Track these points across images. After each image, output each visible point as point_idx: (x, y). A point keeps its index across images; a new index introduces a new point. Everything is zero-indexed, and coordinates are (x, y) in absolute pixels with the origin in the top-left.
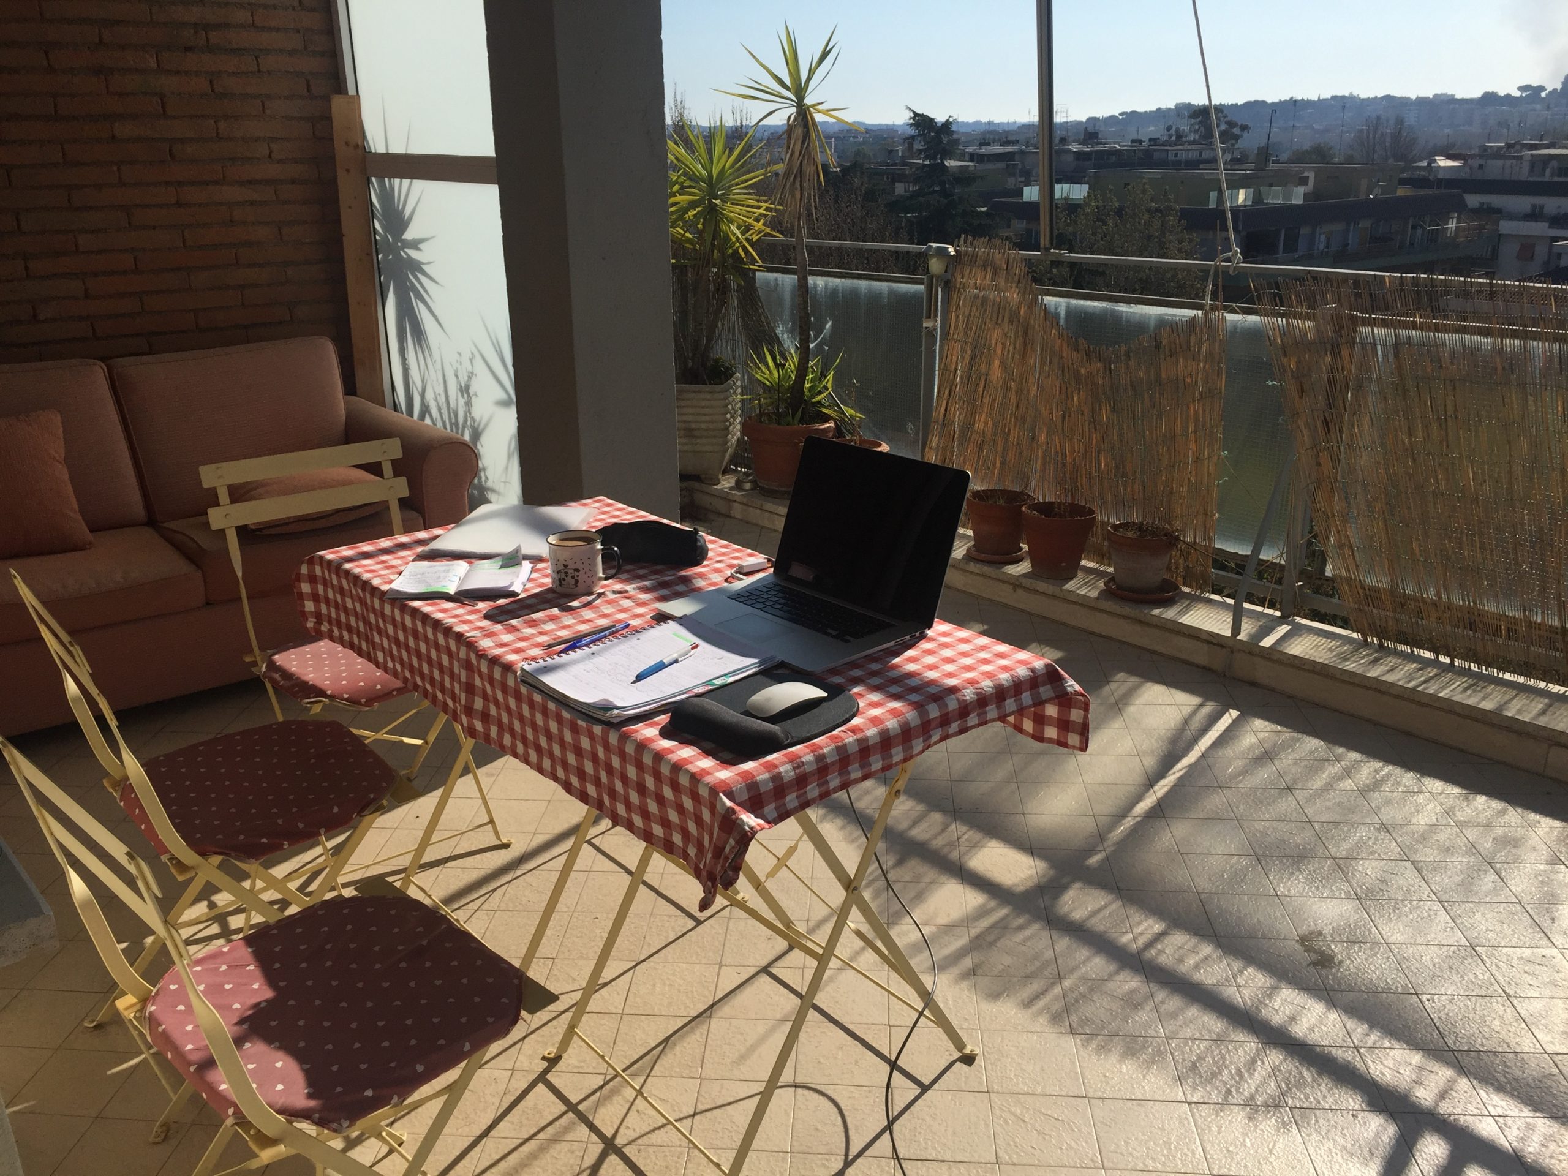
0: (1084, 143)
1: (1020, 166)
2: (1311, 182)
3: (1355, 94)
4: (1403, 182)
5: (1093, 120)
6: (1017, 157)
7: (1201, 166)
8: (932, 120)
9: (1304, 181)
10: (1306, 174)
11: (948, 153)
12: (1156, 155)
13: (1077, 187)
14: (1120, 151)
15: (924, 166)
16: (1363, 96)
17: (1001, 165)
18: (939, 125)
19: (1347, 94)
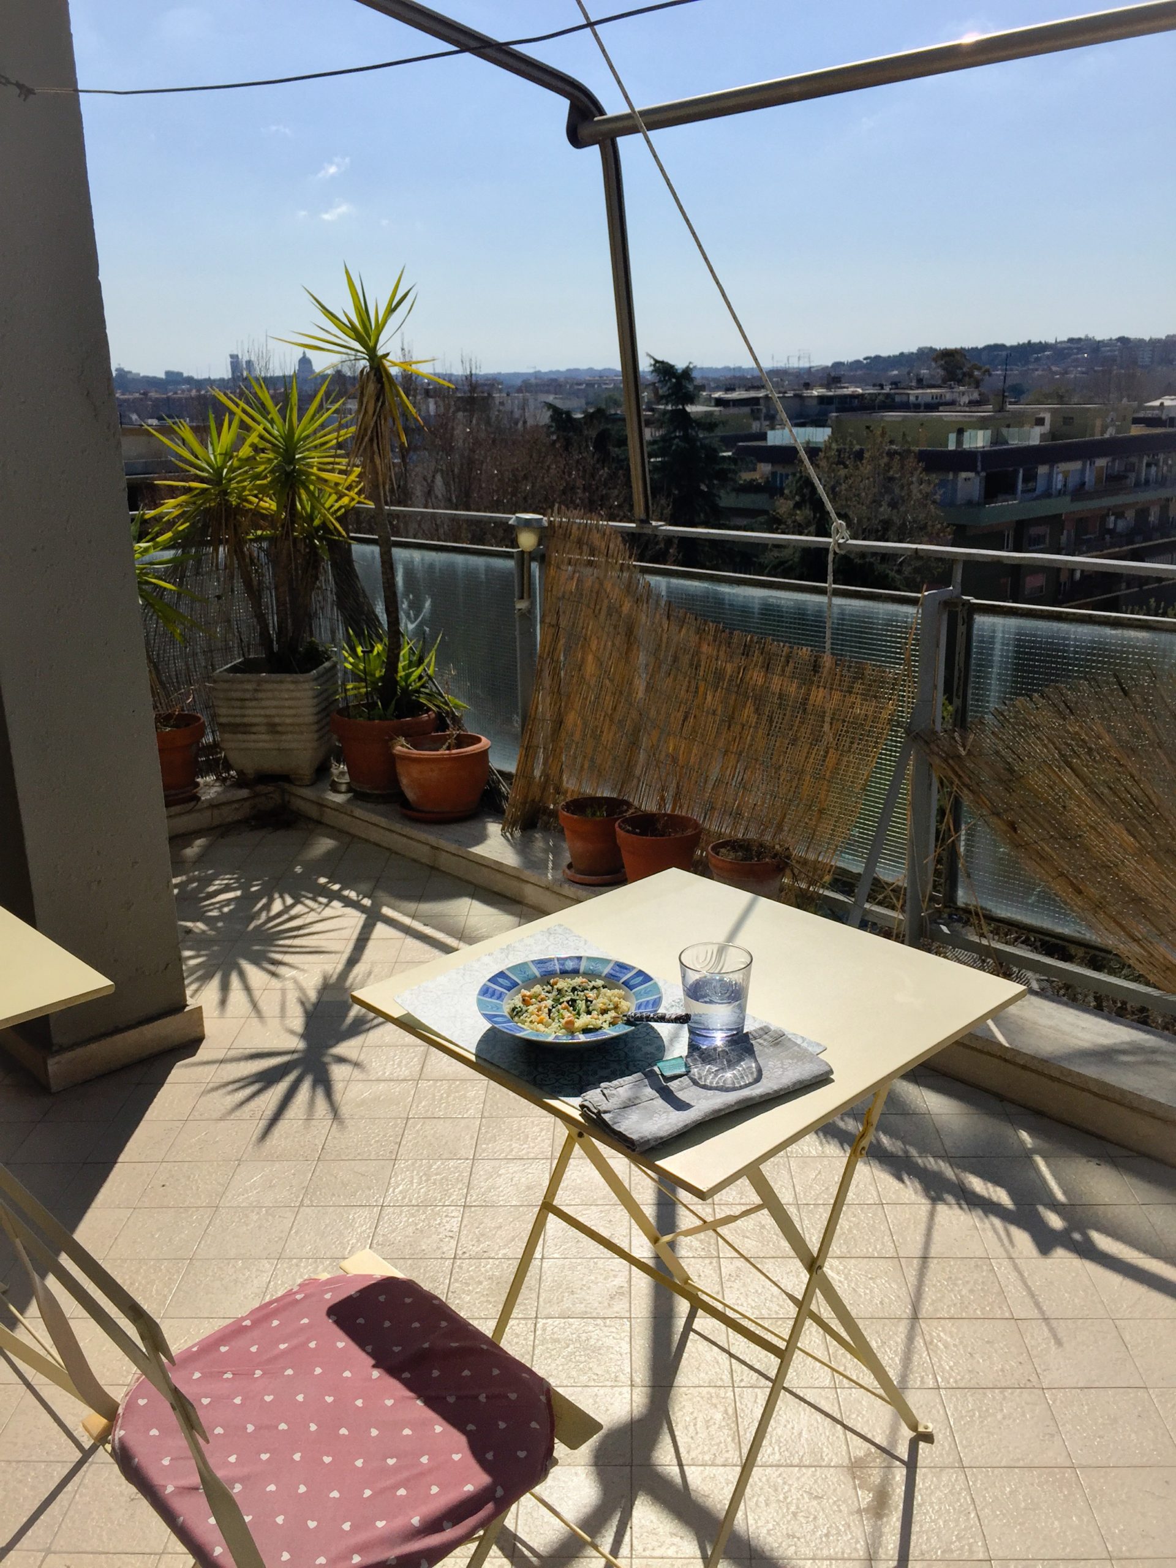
0: (828, 387)
1: (764, 410)
2: (1047, 422)
3: (1090, 336)
4: (1136, 421)
5: (837, 365)
6: (762, 401)
7: (941, 408)
8: (672, 367)
9: (1040, 422)
10: (1042, 415)
11: (691, 399)
12: (898, 399)
13: (820, 430)
14: (862, 395)
15: (665, 412)
16: (1099, 338)
17: (746, 410)
18: (680, 371)
19: (1083, 336)
